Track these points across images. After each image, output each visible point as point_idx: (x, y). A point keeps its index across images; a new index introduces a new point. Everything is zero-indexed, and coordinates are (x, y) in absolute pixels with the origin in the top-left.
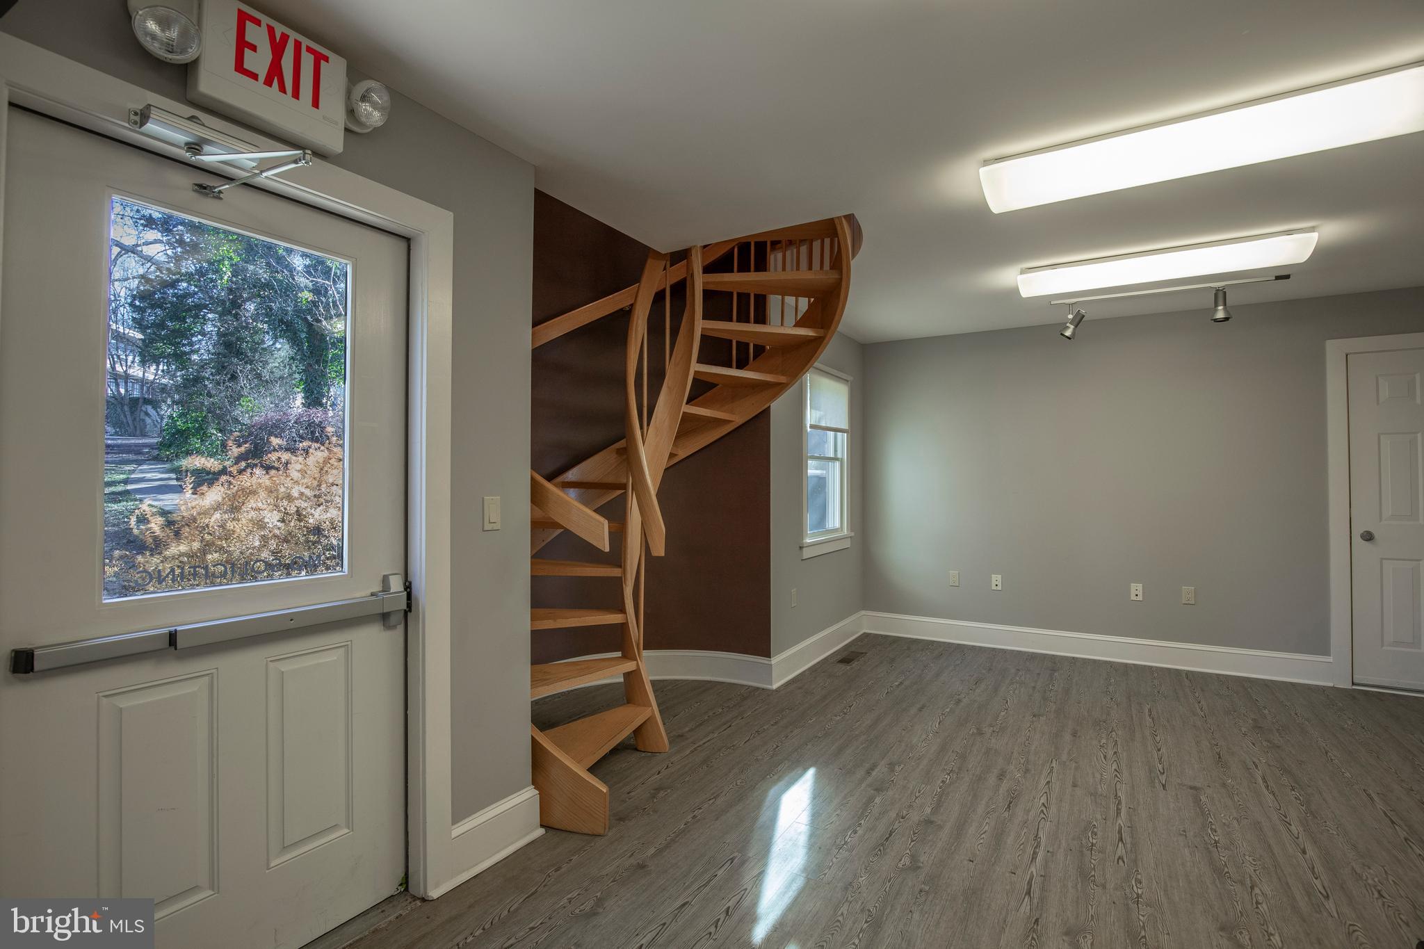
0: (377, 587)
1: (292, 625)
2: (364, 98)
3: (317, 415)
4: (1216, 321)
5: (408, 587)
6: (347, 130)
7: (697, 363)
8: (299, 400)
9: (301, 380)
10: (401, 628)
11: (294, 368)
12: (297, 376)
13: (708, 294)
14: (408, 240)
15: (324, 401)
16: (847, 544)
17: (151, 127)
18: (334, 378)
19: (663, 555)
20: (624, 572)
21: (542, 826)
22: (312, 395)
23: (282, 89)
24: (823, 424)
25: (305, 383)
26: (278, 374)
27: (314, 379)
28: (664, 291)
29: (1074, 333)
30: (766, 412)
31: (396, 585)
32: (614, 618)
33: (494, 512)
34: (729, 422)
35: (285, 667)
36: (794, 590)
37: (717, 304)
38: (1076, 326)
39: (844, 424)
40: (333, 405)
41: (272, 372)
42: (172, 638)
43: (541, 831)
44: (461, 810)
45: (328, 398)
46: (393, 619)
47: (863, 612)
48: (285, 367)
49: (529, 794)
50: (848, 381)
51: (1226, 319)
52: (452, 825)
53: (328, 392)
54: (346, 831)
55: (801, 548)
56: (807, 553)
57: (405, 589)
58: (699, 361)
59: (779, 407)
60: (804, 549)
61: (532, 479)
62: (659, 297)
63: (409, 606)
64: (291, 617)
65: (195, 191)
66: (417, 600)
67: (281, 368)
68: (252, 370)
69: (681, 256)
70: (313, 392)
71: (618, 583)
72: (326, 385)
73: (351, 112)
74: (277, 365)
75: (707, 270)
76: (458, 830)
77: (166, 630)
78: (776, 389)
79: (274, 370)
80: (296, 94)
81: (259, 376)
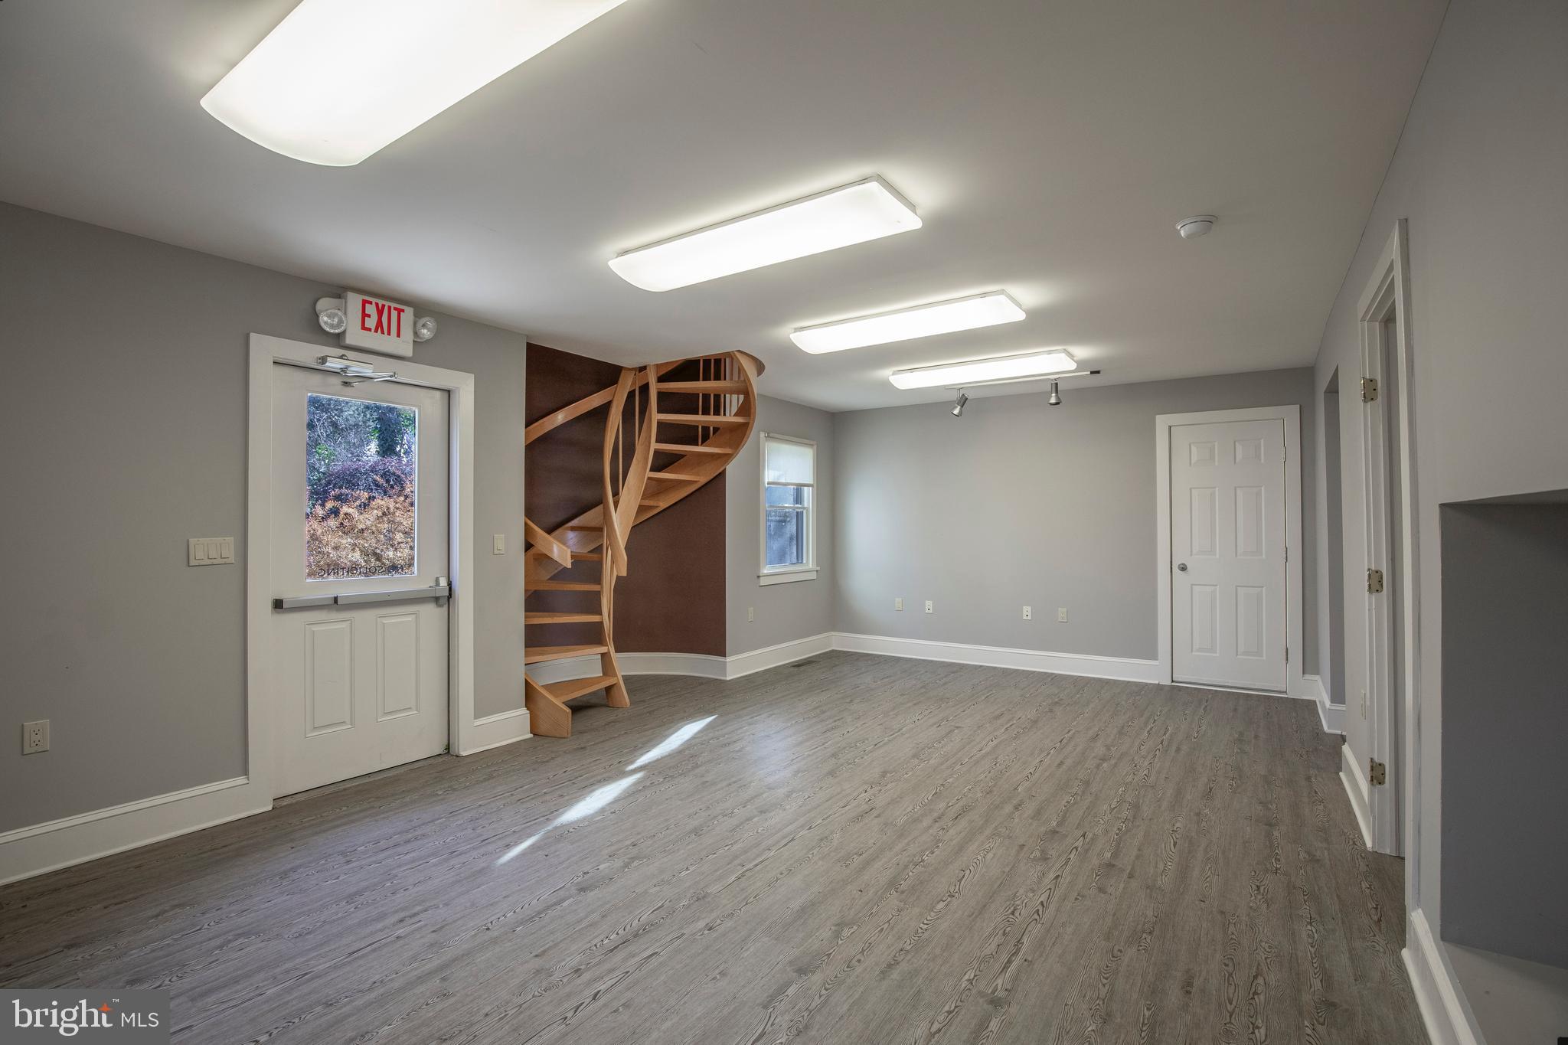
0: (433, 584)
1: (389, 598)
2: (424, 326)
3: (392, 464)
4: (1051, 404)
5: (450, 584)
6: (414, 341)
7: (656, 442)
8: (373, 447)
9: (376, 428)
10: (446, 606)
11: (368, 416)
12: (371, 423)
13: (661, 395)
14: (449, 391)
15: (398, 449)
16: (813, 576)
17: (327, 364)
18: (407, 426)
19: (625, 575)
20: (602, 588)
21: (531, 733)
22: (385, 443)
23: (383, 332)
24: (783, 480)
25: (379, 431)
26: (352, 421)
27: (388, 427)
28: (634, 391)
29: (961, 412)
30: (722, 475)
31: (443, 582)
32: (595, 618)
33: (500, 543)
34: (696, 482)
35: (385, 621)
36: (751, 609)
37: (668, 402)
38: (962, 406)
39: (810, 481)
40: (407, 453)
41: (348, 420)
42: (336, 599)
43: (532, 735)
44: (480, 712)
45: (402, 445)
46: (442, 601)
47: (833, 633)
48: (359, 414)
49: (523, 712)
50: (812, 445)
51: (1057, 403)
52: (475, 718)
53: (402, 440)
54: (416, 712)
55: (759, 577)
56: (763, 581)
57: (448, 585)
58: (657, 441)
59: (732, 470)
60: (761, 578)
61: (526, 524)
62: (631, 394)
63: (450, 594)
64: (389, 594)
65: (343, 385)
66: (454, 591)
67: (356, 416)
68: (329, 417)
69: (643, 369)
70: (387, 440)
71: (598, 595)
72: (399, 432)
73: (416, 333)
74: (352, 413)
75: (661, 379)
76: (478, 722)
77: (333, 596)
78: (727, 458)
79: (349, 417)
80: (389, 334)
81: (335, 425)
